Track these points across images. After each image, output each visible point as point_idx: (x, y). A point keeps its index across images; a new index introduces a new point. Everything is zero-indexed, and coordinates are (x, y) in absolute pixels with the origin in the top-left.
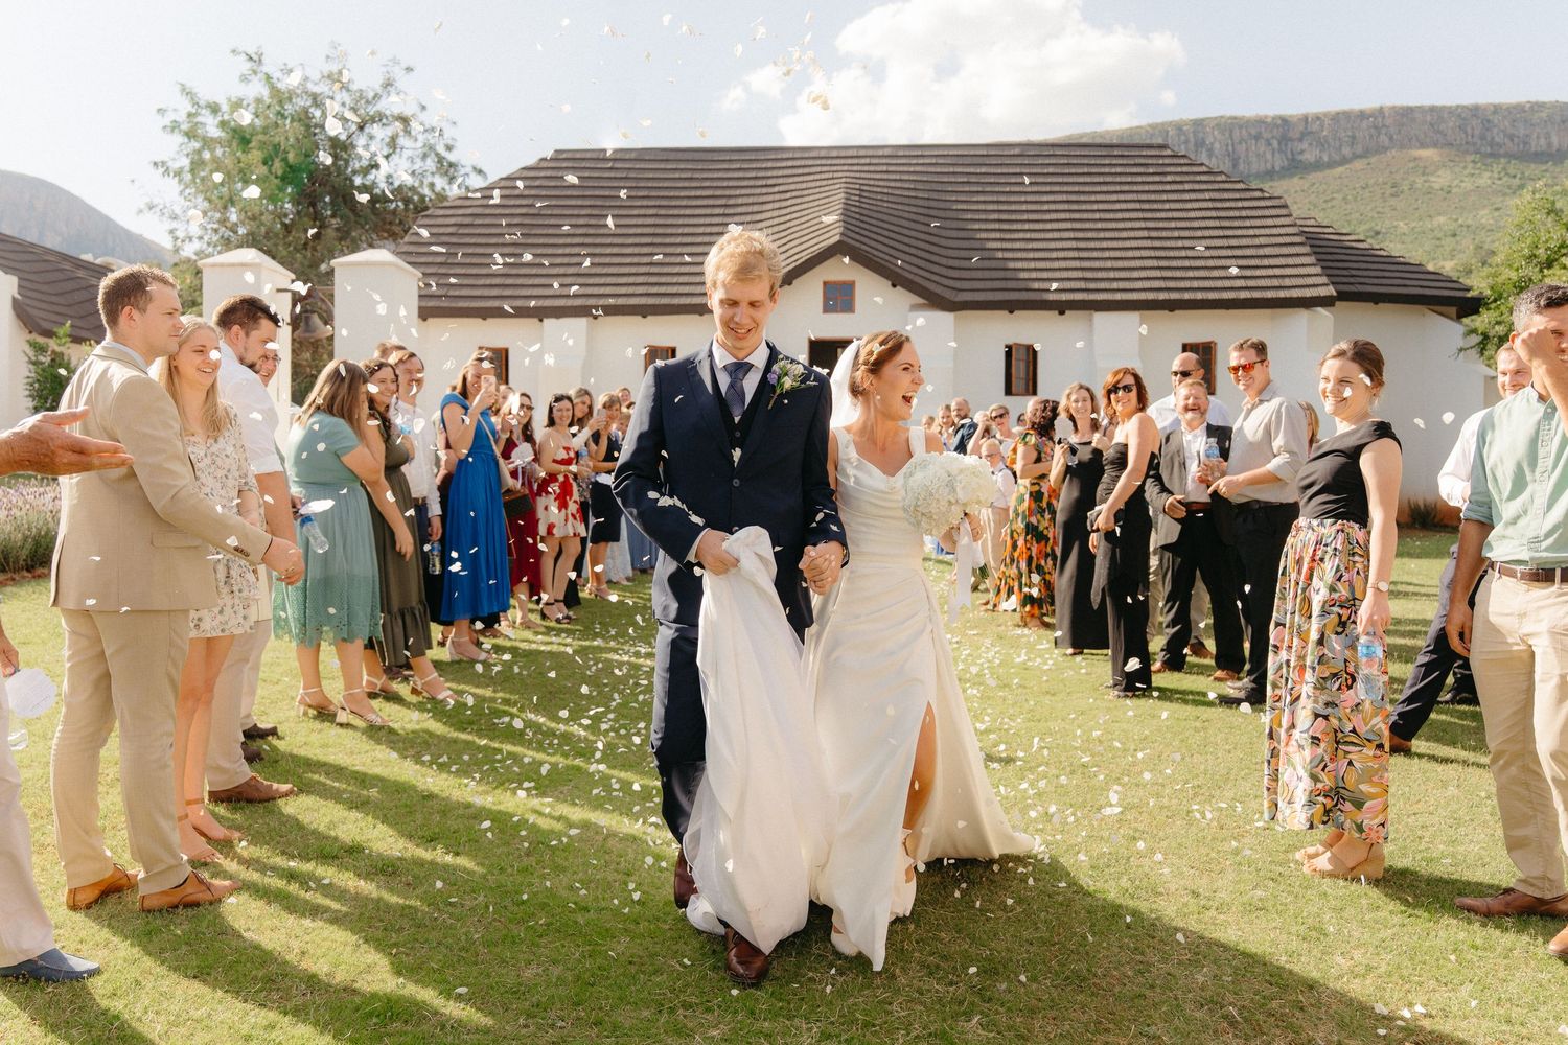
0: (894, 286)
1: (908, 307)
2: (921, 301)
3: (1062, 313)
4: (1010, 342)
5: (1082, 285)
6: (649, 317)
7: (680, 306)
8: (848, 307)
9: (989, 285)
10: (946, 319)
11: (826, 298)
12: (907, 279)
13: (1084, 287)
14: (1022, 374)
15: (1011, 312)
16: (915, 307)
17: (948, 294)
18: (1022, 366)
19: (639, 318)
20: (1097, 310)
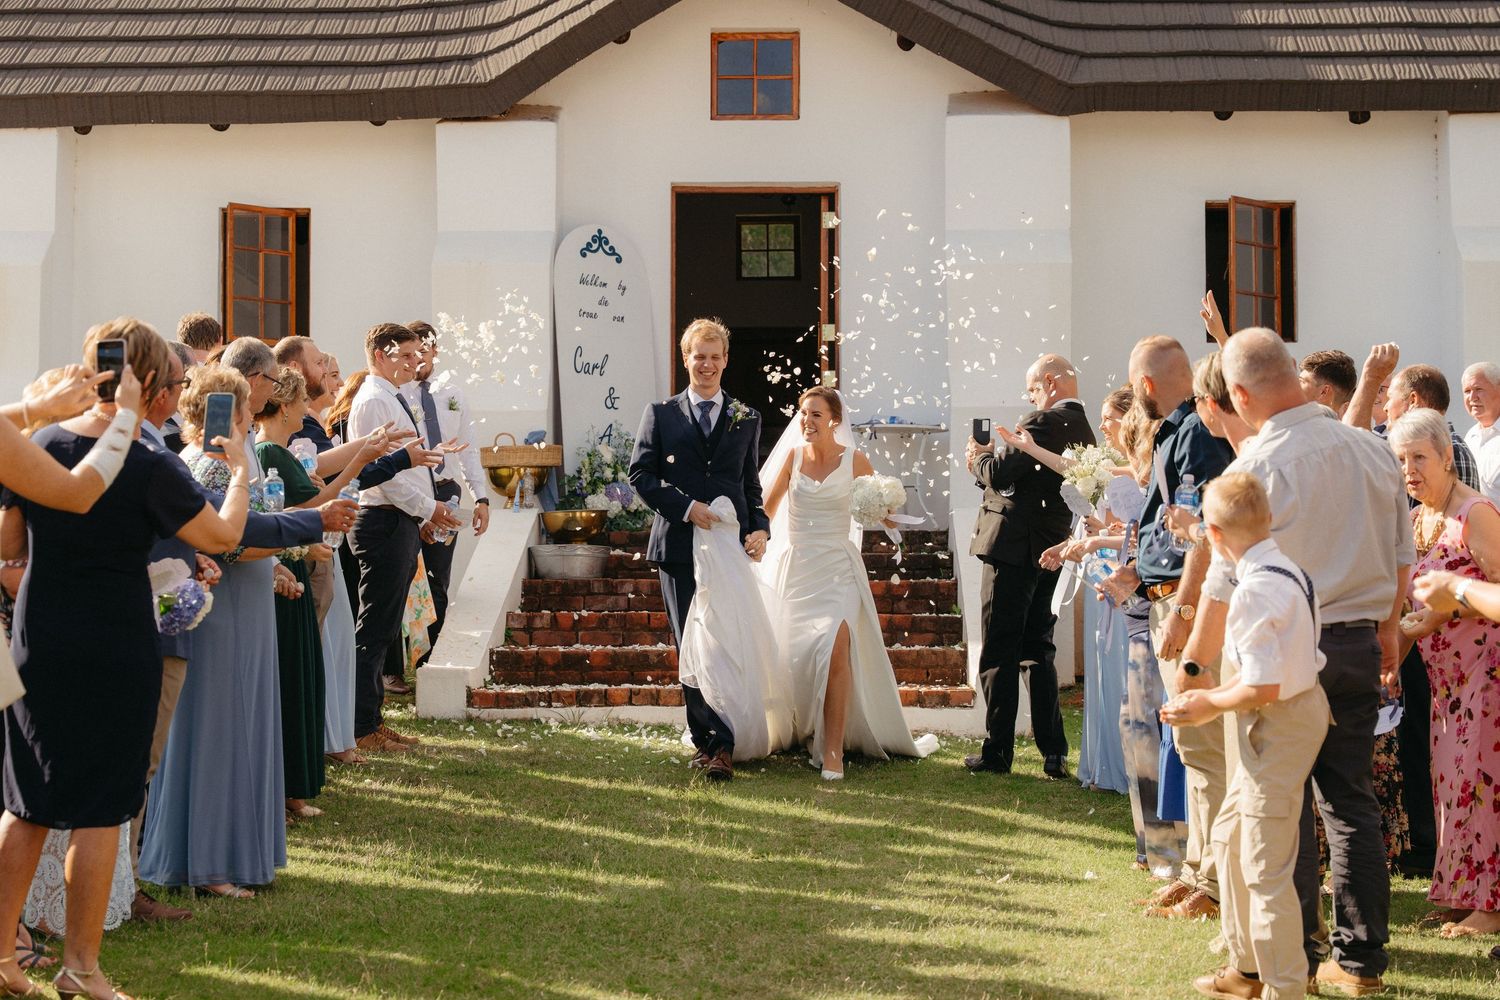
0: (905, 44)
1: (944, 103)
2: (979, 84)
3: (1359, 117)
4: (1221, 196)
5: (1412, 41)
6: (235, 129)
7: (314, 96)
8: (781, 102)
9: (1161, 42)
10: (1045, 135)
11: (719, 78)
12: (941, 23)
13: (1417, 46)
14: (1255, 283)
15: (1223, 116)
16: (963, 102)
17: (1049, 64)
18: (1255, 257)
19: (204, 130)
20: (1455, 110)
